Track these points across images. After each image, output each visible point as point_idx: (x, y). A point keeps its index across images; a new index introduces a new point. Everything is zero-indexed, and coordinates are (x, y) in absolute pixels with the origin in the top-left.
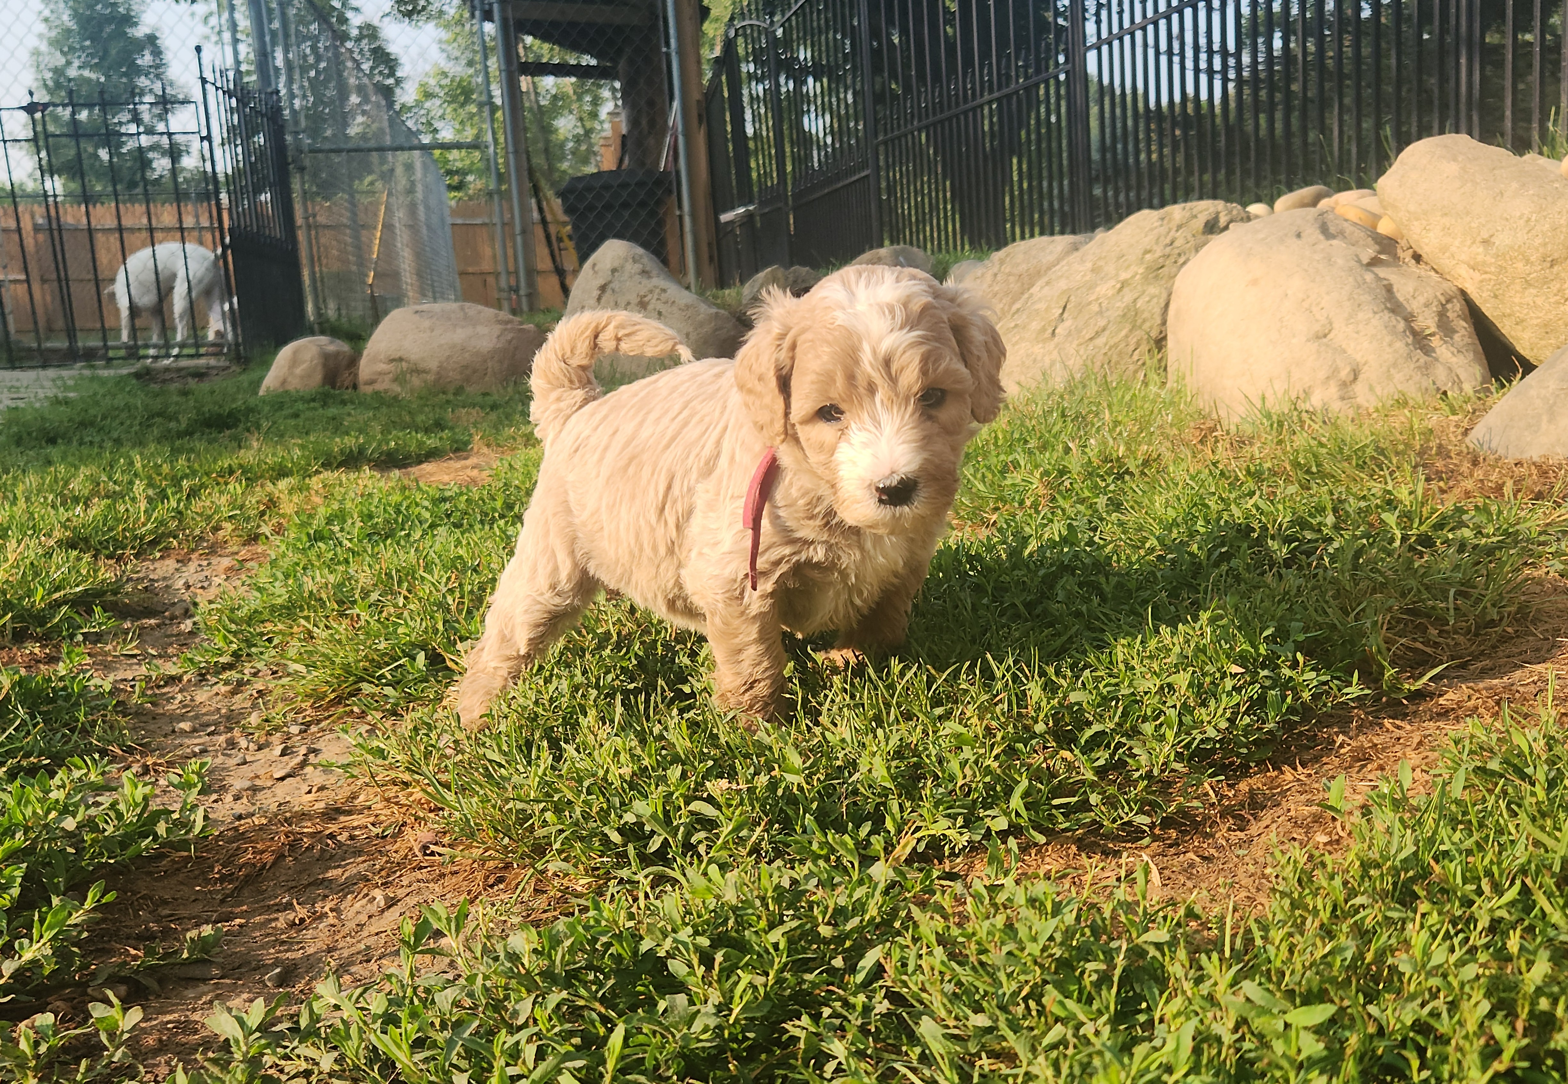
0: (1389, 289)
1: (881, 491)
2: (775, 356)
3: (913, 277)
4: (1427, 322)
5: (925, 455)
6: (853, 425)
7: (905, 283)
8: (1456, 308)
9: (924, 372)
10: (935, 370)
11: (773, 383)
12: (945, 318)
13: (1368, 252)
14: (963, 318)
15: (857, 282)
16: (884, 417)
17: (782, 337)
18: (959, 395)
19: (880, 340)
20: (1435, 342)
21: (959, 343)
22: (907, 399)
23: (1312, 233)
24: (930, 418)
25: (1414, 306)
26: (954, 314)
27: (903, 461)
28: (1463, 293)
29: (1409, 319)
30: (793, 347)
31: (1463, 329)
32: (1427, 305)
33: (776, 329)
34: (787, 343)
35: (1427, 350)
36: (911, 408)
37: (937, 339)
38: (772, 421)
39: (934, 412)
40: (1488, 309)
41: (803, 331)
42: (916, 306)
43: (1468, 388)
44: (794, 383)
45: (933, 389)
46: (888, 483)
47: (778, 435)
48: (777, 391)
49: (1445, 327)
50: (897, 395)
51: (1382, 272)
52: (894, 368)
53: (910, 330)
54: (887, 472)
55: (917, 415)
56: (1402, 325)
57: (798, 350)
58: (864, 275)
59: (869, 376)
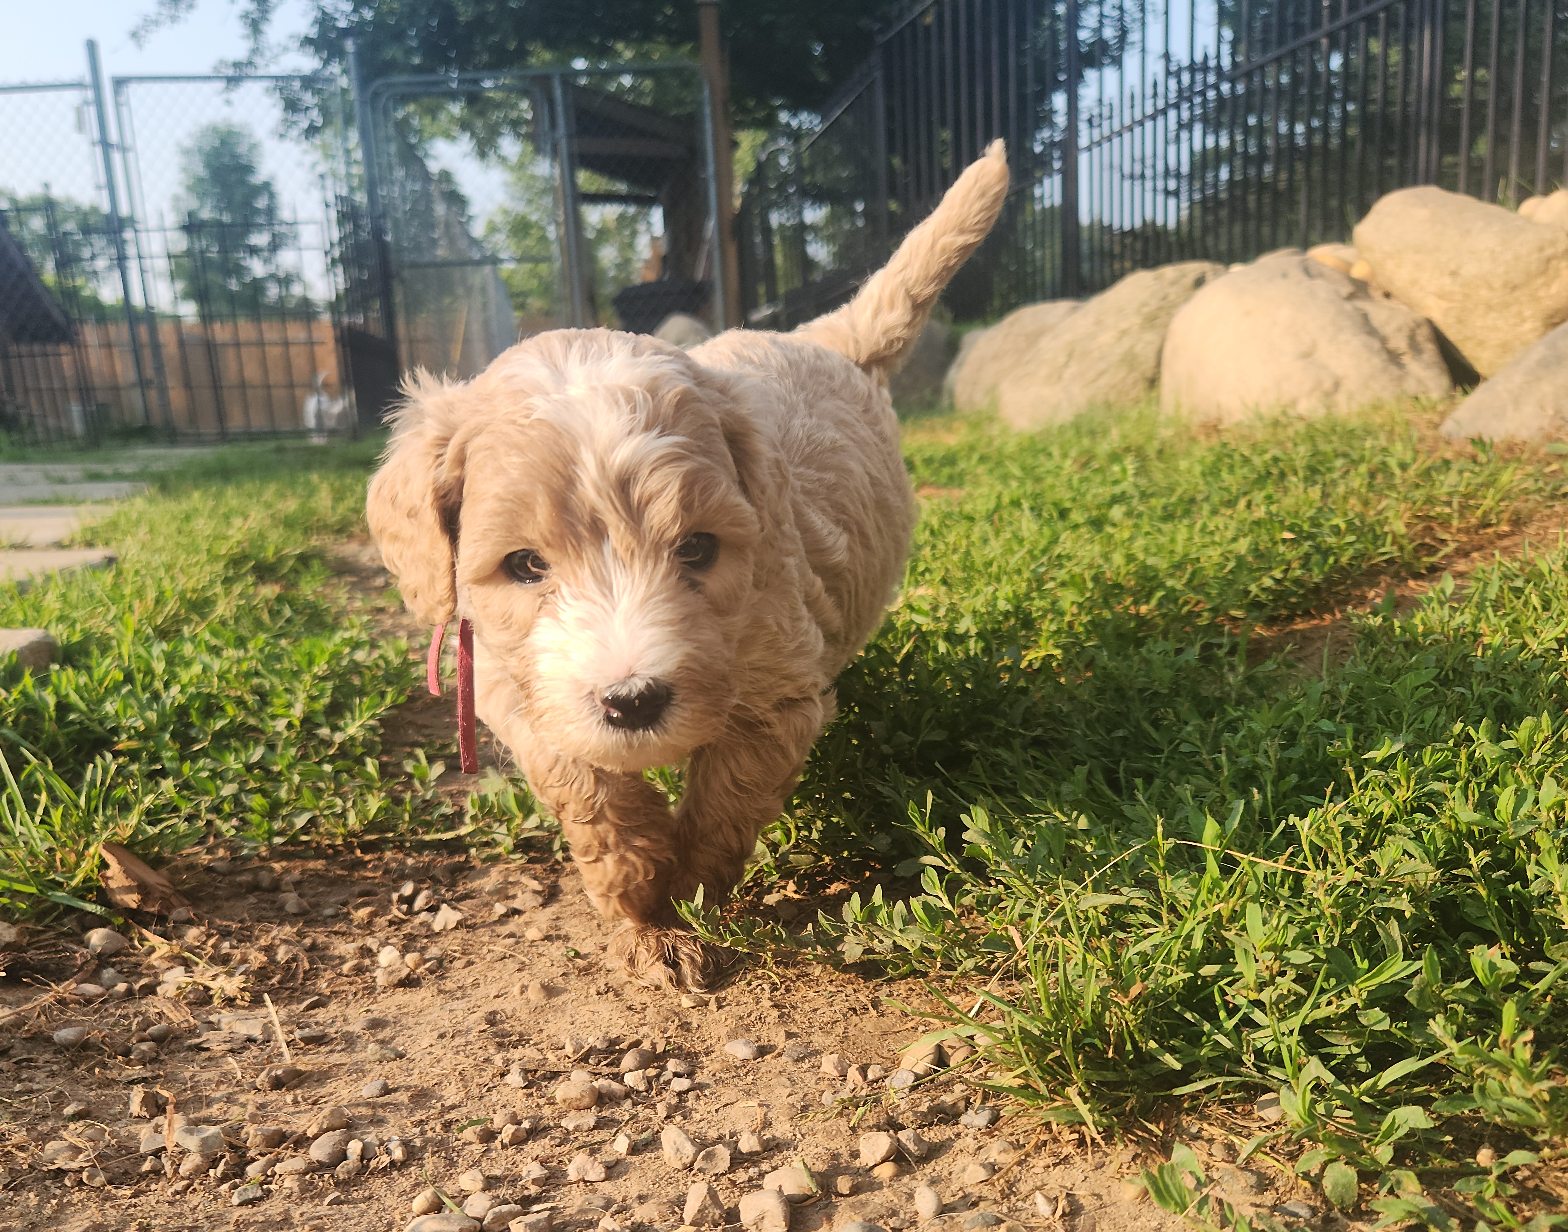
0: (1365, 317)
1: (615, 702)
2: (432, 474)
3: (658, 351)
4: (1399, 343)
5: (688, 648)
6: (564, 589)
7: (647, 358)
8: (1423, 333)
9: (686, 505)
10: (703, 504)
11: (431, 517)
12: (716, 418)
13: (1347, 289)
14: (742, 420)
15: (566, 357)
16: (620, 579)
17: (443, 442)
18: (739, 548)
19: (612, 448)
20: (1407, 359)
21: (737, 461)
22: (657, 548)
23: (1297, 274)
24: (694, 586)
25: (1388, 330)
26: (729, 413)
27: (653, 655)
28: (1430, 323)
29: (1383, 340)
30: (461, 461)
31: (1430, 350)
32: (1399, 330)
33: (431, 430)
34: (451, 451)
35: (1400, 365)
36: (663, 567)
37: (705, 453)
38: (432, 579)
39: (699, 577)
40: (1452, 334)
41: (477, 431)
42: (670, 394)
43: (1435, 395)
44: (465, 516)
45: (697, 535)
46: (623, 692)
47: (440, 603)
48: (437, 530)
49: (1415, 347)
50: (641, 544)
51: (1361, 304)
52: (636, 493)
53: (662, 434)
54: (622, 674)
55: (674, 578)
56: (1377, 345)
57: (469, 465)
58: (577, 344)
59: (593, 510)
